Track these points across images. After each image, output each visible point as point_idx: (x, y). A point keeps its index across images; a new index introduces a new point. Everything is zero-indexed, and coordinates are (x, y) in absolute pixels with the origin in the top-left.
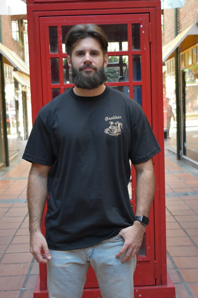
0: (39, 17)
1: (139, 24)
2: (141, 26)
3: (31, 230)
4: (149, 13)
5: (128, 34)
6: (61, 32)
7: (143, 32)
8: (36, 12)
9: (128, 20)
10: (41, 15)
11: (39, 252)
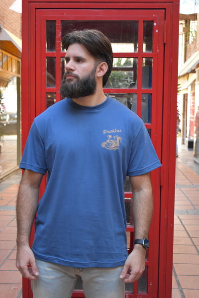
0: (36, 9)
1: (153, 22)
2: (155, 24)
3: (19, 243)
4: (165, 9)
5: (139, 32)
6: (61, 28)
7: (157, 31)
8: (32, 4)
9: (139, 16)
10: (38, 7)
11: (26, 267)
